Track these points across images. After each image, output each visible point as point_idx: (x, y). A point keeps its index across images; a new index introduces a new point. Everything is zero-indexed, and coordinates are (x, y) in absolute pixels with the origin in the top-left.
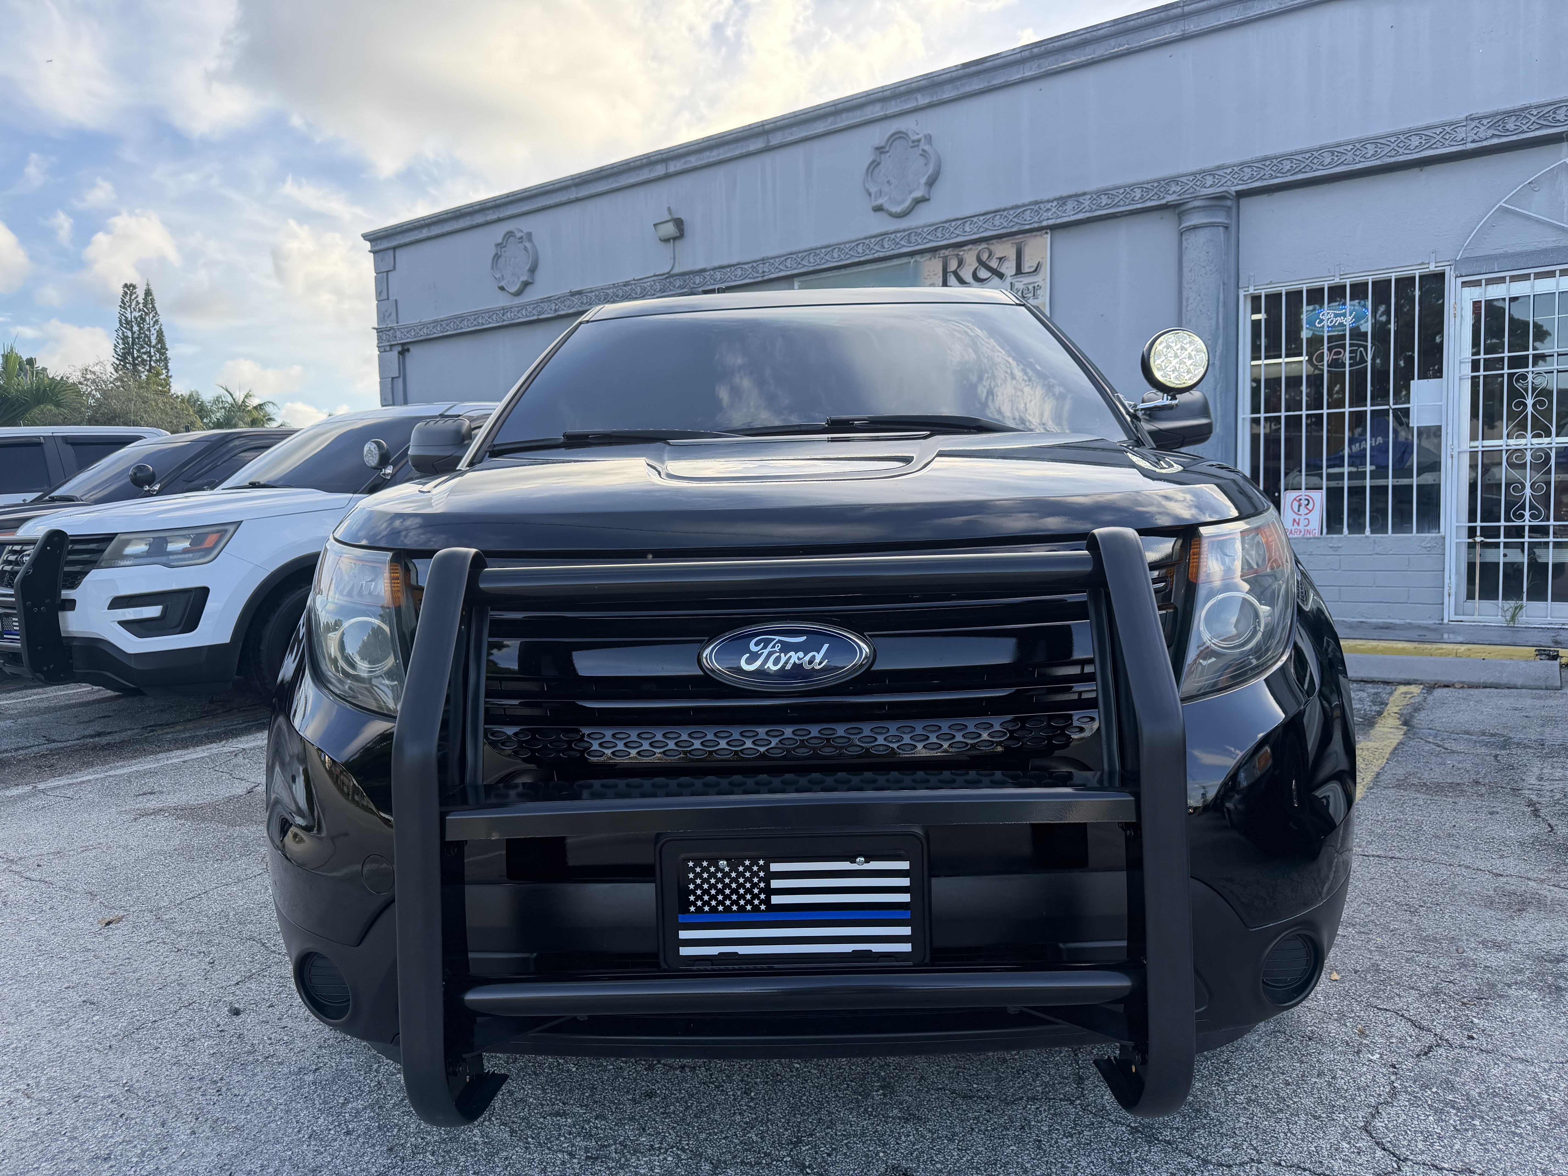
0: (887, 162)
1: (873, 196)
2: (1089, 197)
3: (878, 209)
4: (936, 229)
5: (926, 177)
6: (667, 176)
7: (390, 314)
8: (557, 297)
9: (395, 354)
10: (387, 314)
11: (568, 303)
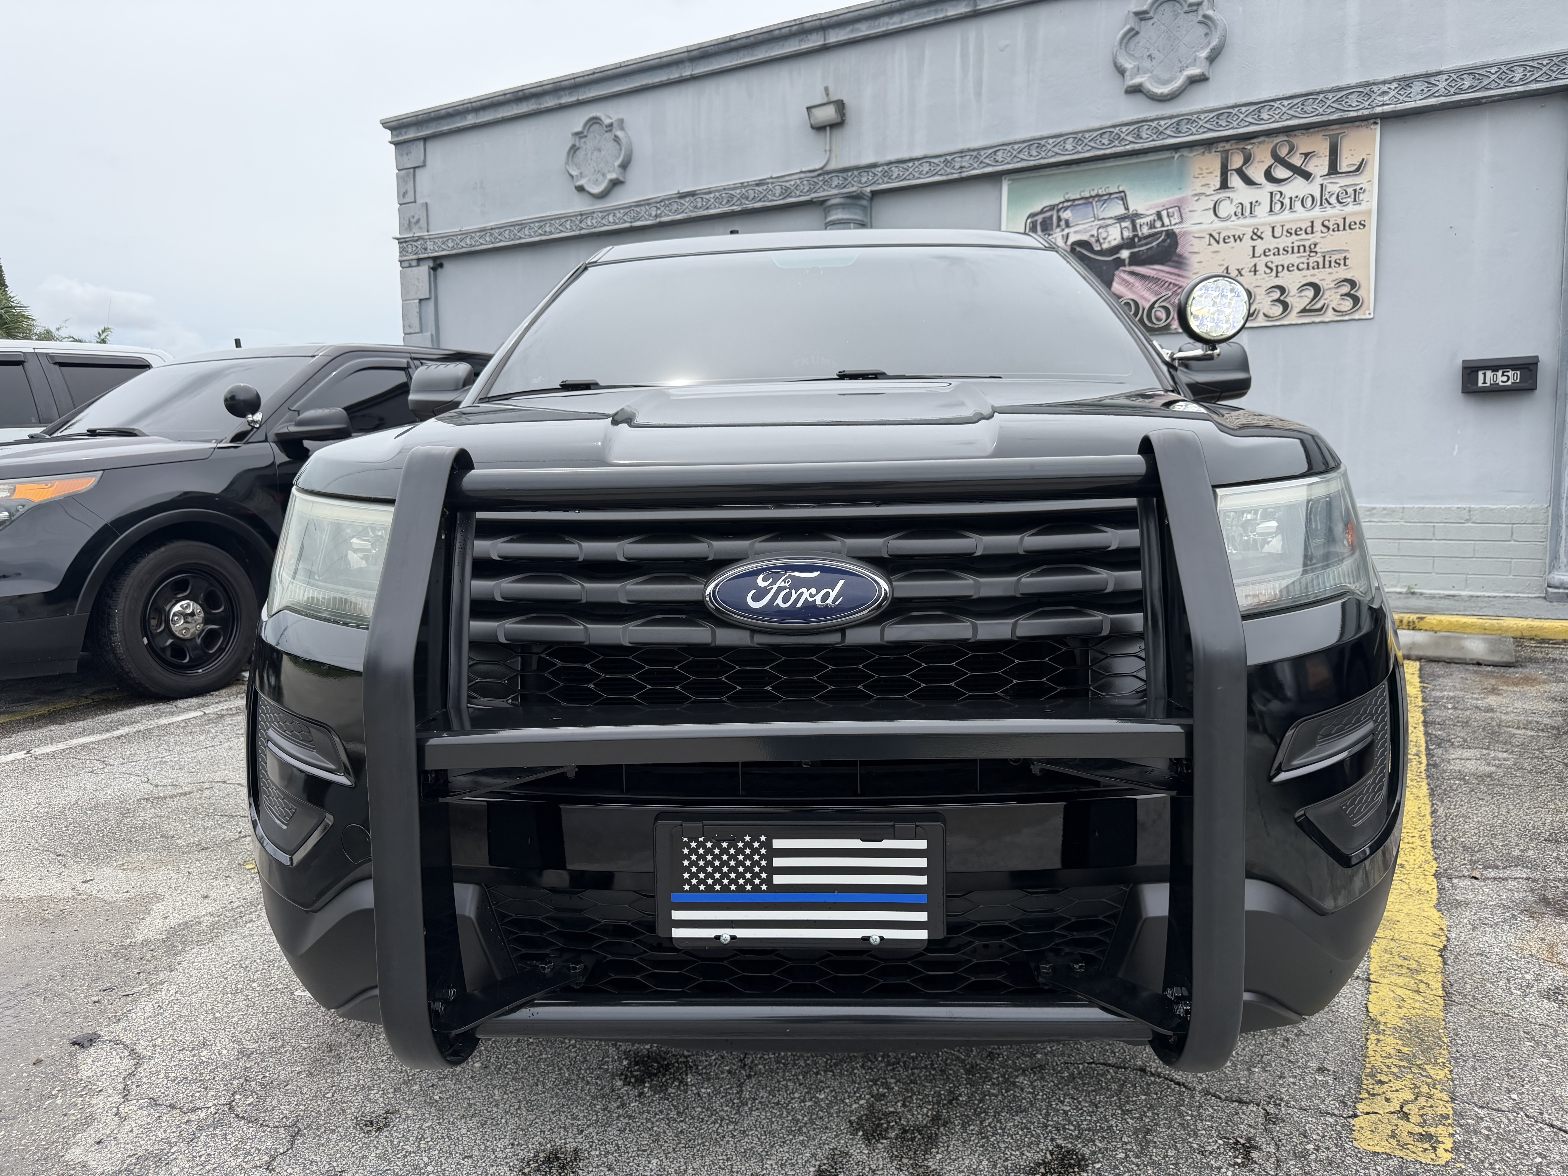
0: (1148, 31)
1: (1127, 74)
2: (1445, 77)
3: (1136, 90)
4: (1218, 116)
5: (1208, 50)
6: (825, 49)
7: (418, 221)
8: (658, 200)
9: (424, 270)
10: (413, 220)
11: (675, 206)
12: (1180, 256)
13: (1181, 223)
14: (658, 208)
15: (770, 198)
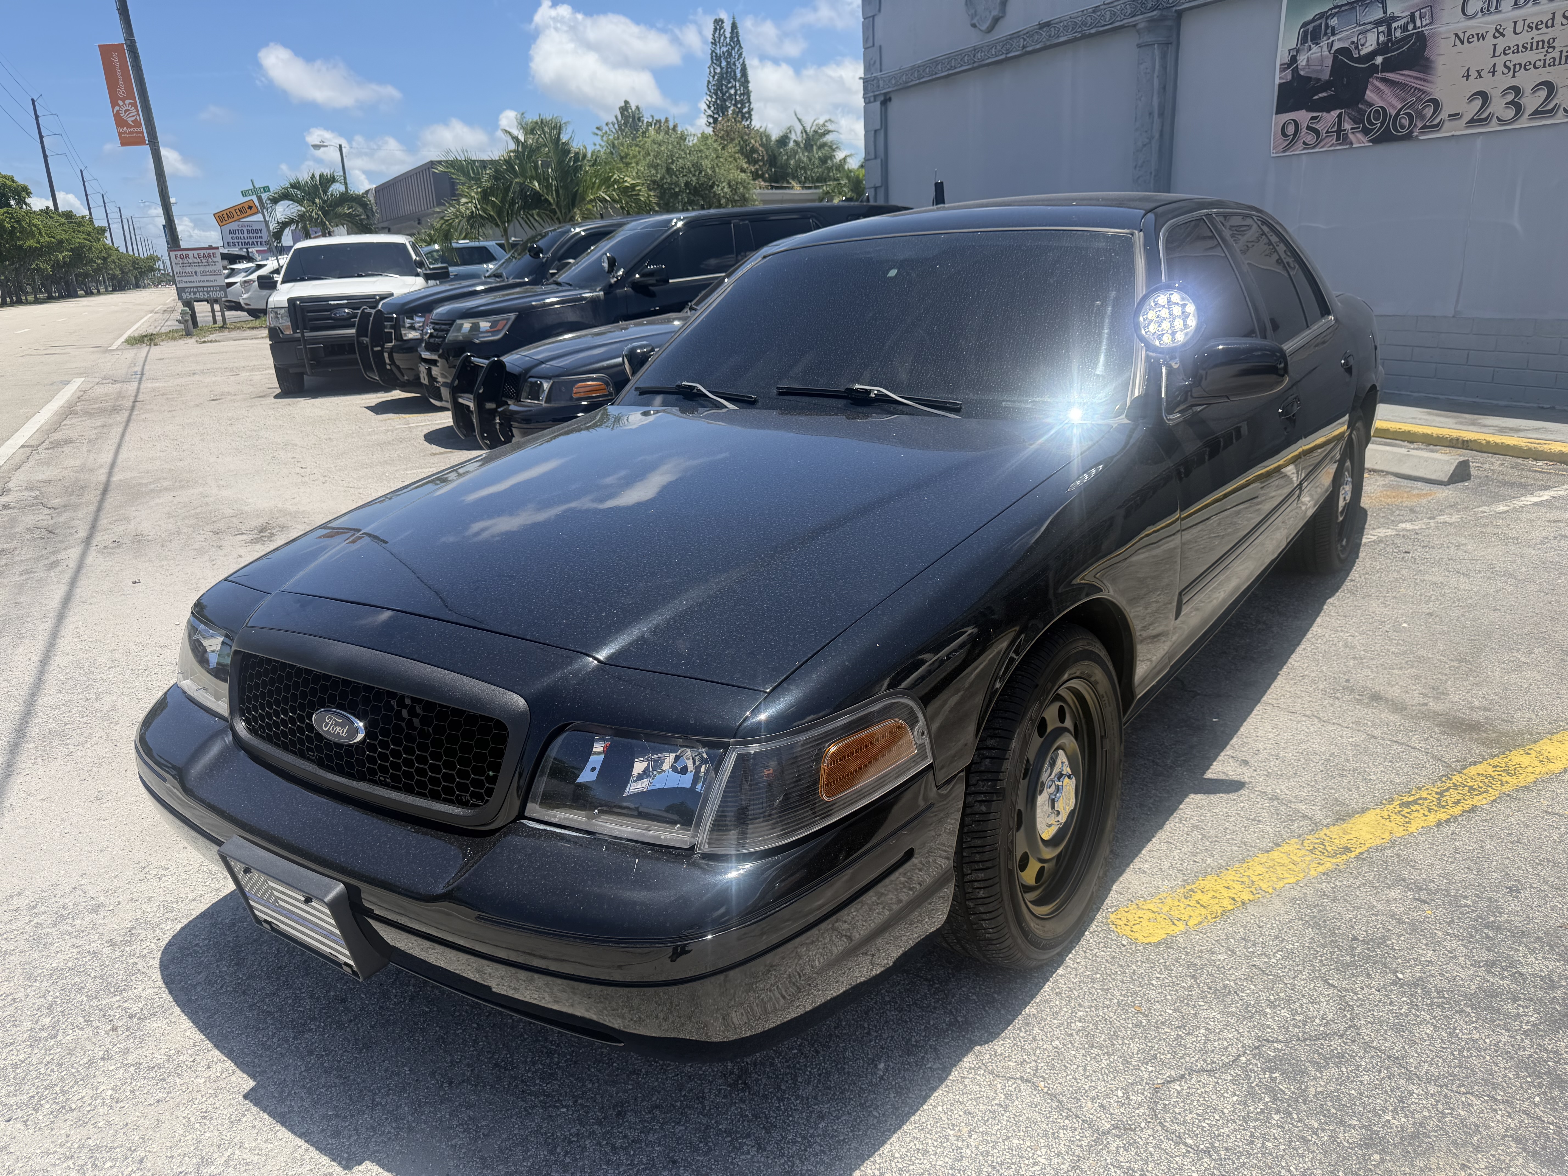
7: (875, 62)
8: (1025, 32)
9: (878, 104)
10: (872, 62)
11: (1036, 37)
12: (1428, 59)
13: (1430, 23)
14: (1025, 40)
15: (1103, 23)
